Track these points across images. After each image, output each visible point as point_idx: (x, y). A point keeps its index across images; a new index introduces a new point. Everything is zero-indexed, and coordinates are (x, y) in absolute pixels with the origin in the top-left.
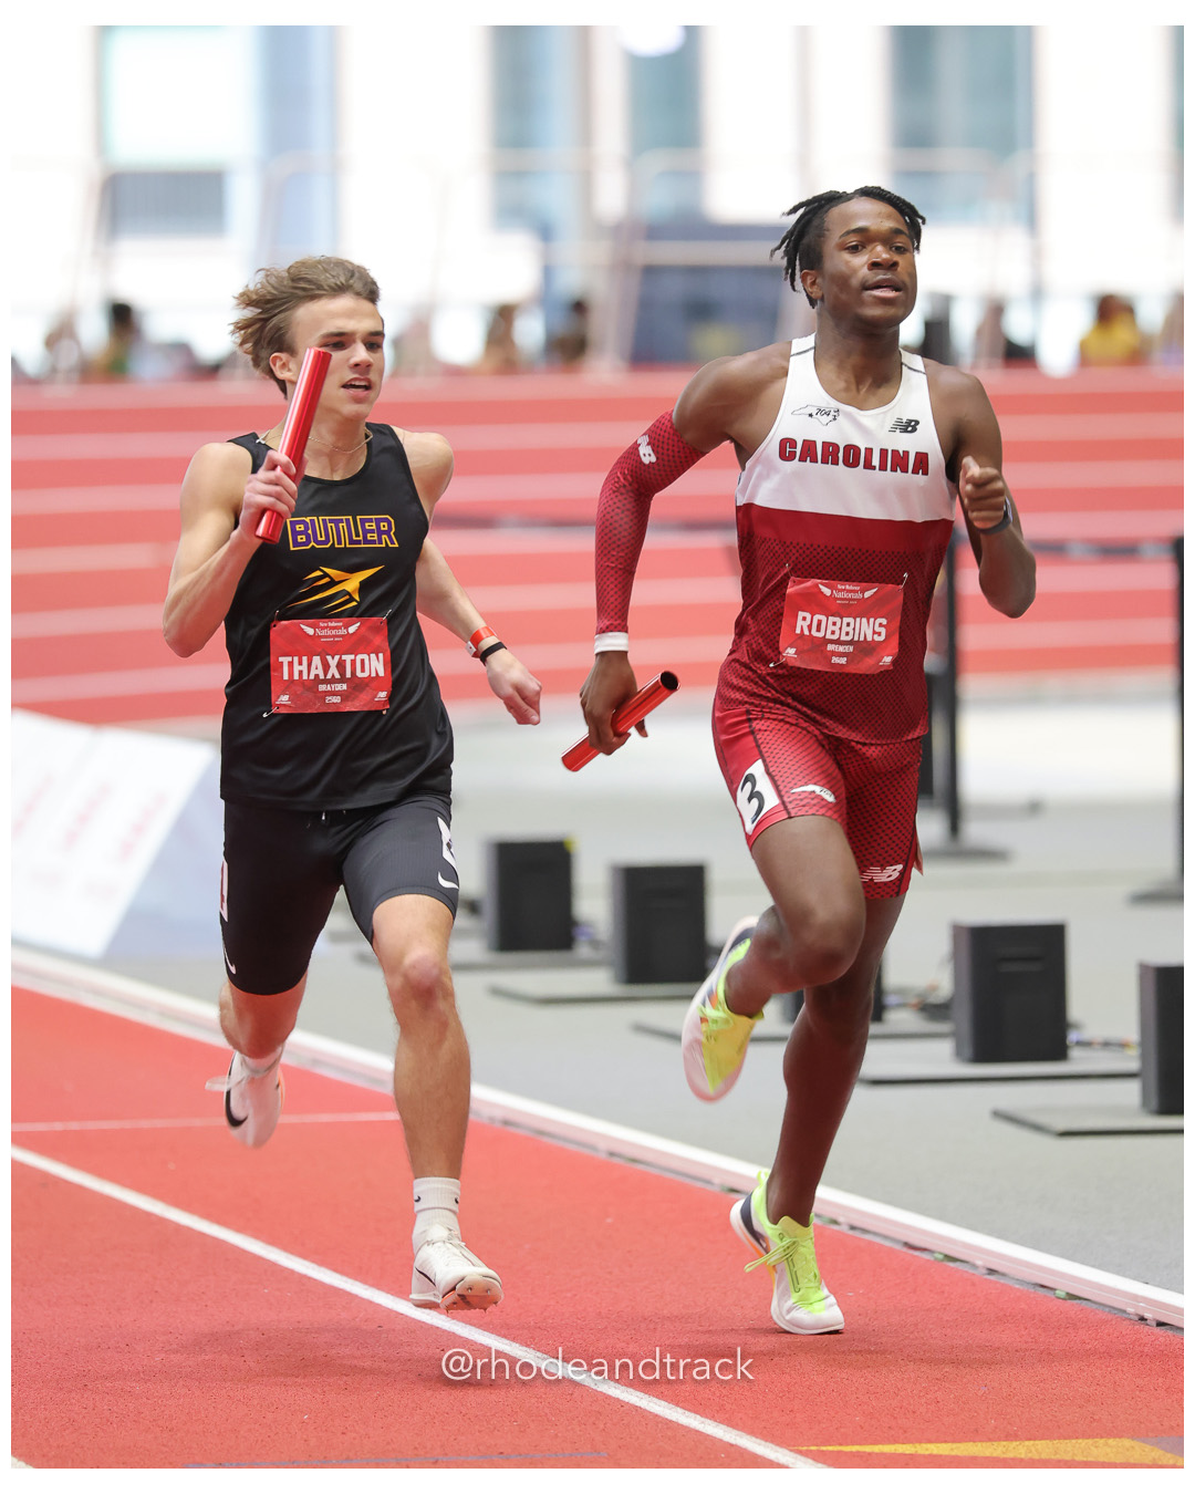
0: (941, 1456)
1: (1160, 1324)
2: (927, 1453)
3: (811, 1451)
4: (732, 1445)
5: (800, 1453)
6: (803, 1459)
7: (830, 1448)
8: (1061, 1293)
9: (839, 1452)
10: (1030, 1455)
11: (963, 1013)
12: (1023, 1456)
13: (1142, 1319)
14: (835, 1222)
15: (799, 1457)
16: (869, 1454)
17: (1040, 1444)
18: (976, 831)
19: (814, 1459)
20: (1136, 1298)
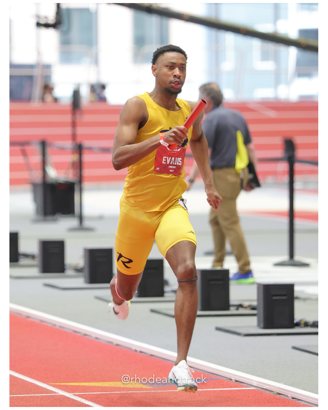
0: (86, 386)
1: (141, 352)
2: (82, 385)
3: (52, 385)
4: (32, 383)
5: (50, 385)
6: (51, 387)
7: (57, 384)
8: (115, 344)
9: (59, 385)
10: (109, 386)
11: (87, 271)
12: (107, 386)
13: (136, 351)
14: (55, 325)
15: (49, 386)
16: (68, 385)
17: (111, 383)
18: (86, 223)
19: (53, 387)
20: (134, 345)
